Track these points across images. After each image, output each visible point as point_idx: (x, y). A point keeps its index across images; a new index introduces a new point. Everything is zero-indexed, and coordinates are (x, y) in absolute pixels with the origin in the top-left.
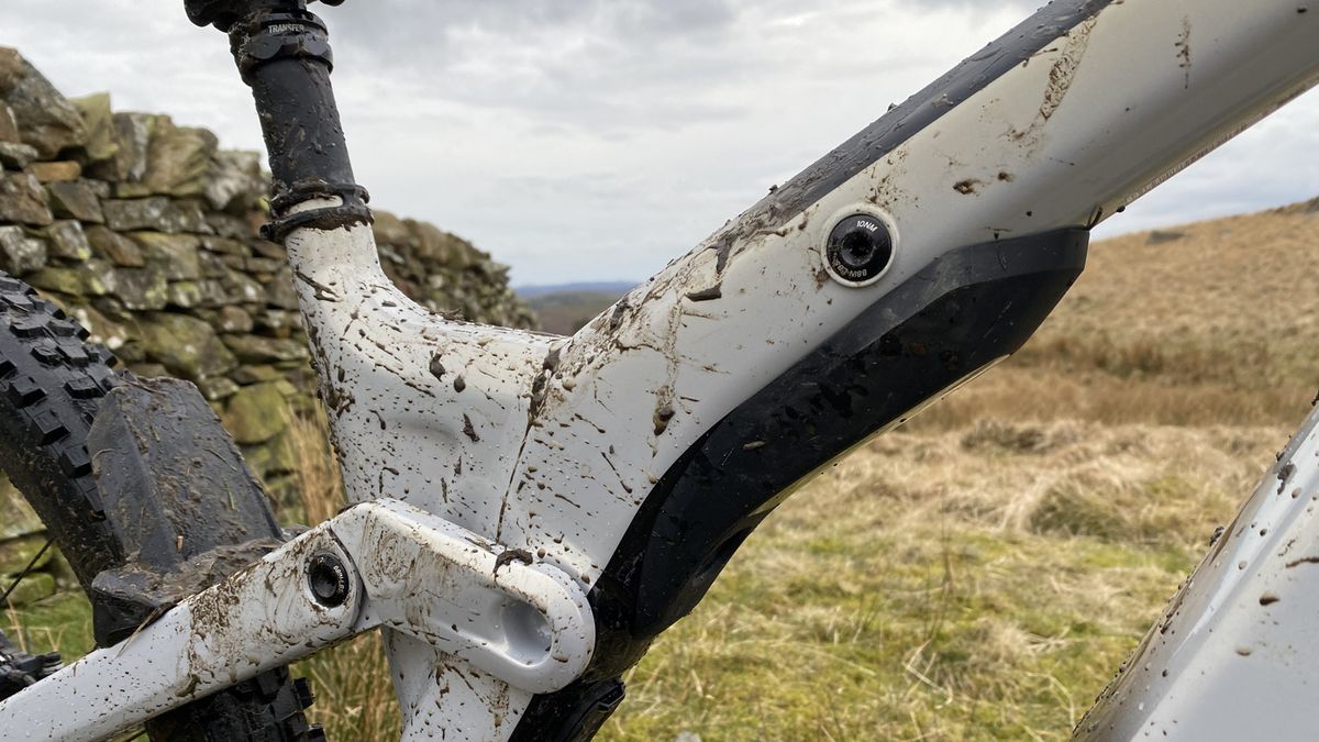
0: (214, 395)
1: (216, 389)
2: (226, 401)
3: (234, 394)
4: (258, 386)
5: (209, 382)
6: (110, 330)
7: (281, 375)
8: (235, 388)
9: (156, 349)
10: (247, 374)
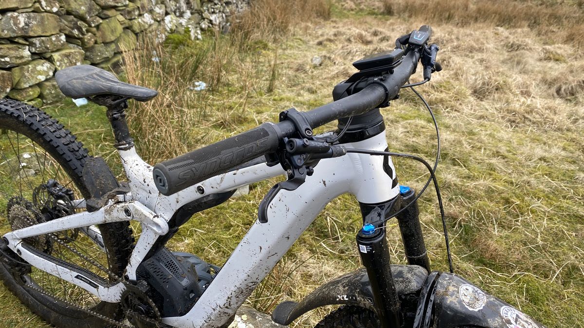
0: (93, 25)
1: (94, 22)
2: (98, 27)
3: (101, 23)
4: (110, 19)
5: (91, 19)
6: (52, 4)
7: (118, 13)
8: (101, 21)
9: (70, 9)
10: (105, 15)
